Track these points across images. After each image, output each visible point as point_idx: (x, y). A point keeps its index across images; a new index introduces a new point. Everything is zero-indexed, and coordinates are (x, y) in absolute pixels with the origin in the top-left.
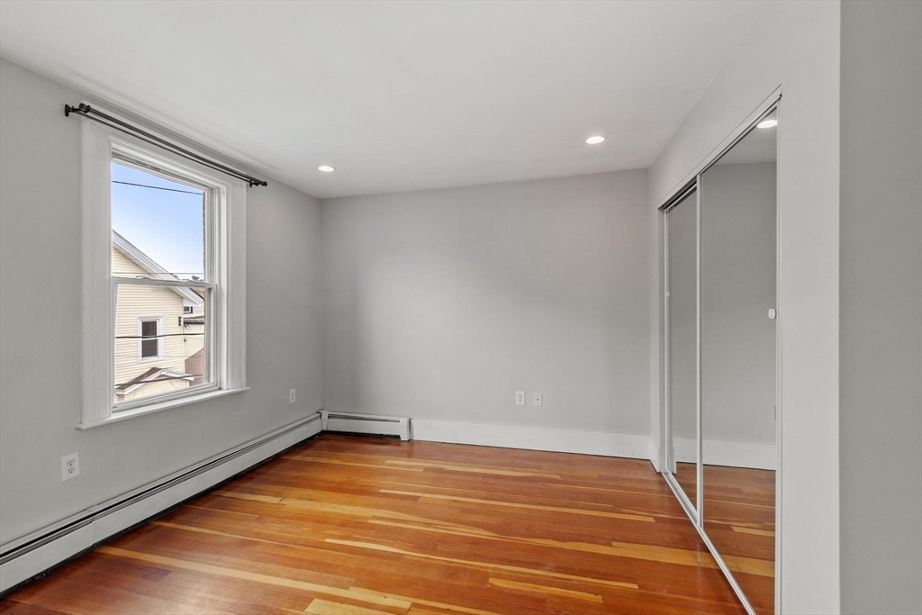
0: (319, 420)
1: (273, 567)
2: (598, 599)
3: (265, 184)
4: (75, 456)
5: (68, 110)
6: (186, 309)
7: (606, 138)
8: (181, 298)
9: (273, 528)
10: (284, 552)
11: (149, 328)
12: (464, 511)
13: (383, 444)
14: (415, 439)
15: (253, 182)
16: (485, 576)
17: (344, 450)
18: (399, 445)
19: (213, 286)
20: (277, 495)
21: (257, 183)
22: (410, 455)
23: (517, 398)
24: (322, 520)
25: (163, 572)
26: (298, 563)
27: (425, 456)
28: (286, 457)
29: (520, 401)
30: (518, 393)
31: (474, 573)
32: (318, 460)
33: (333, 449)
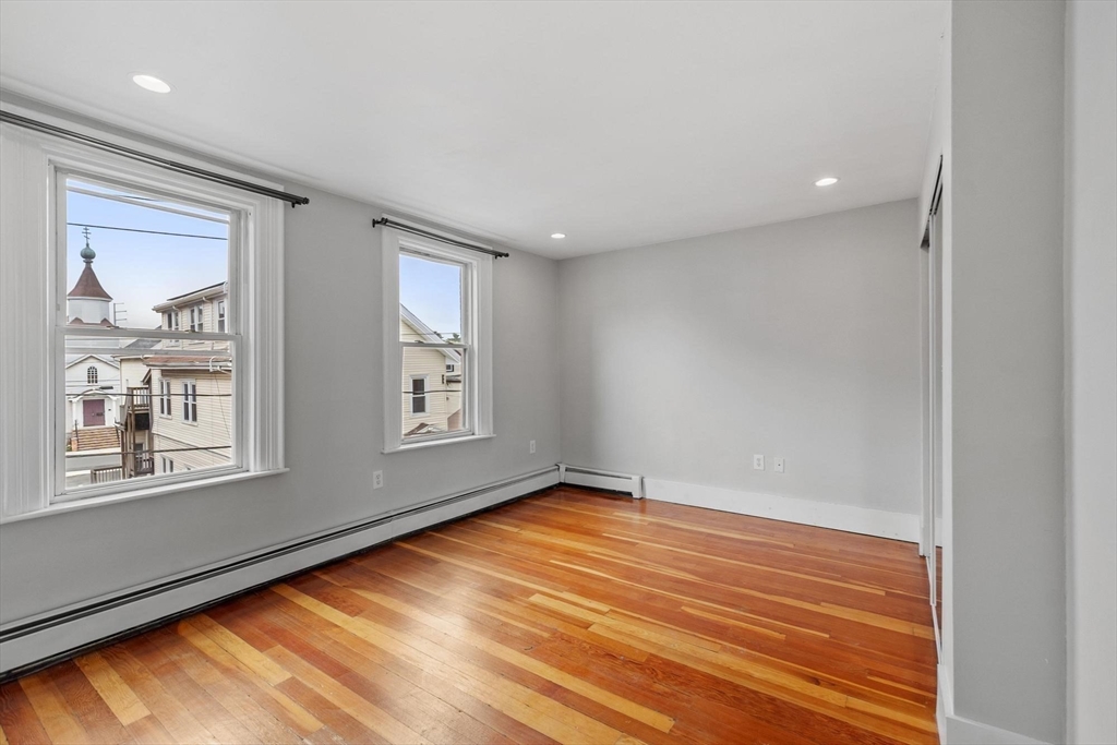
0: (557, 472)
1: (509, 570)
2: (783, 637)
3: (507, 255)
4: (380, 472)
5: (375, 223)
6: (448, 367)
7: (839, 179)
8: (444, 356)
9: (512, 547)
10: (519, 564)
11: (418, 385)
12: (676, 559)
13: (615, 499)
14: (648, 497)
15: (498, 255)
16: (680, 604)
17: (578, 501)
18: (631, 502)
19: (467, 347)
20: (516, 526)
21: (501, 255)
22: (643, 511)
23: (755, 462)
24: (551, 548)
25: (435, 562)
26: (528, 572)
27: (654, 514)
28: (527, 501)
29: (759, 465)
30: (756, 456)
31: (669, 600)
32: (556, 506)
33: (568, 499)
